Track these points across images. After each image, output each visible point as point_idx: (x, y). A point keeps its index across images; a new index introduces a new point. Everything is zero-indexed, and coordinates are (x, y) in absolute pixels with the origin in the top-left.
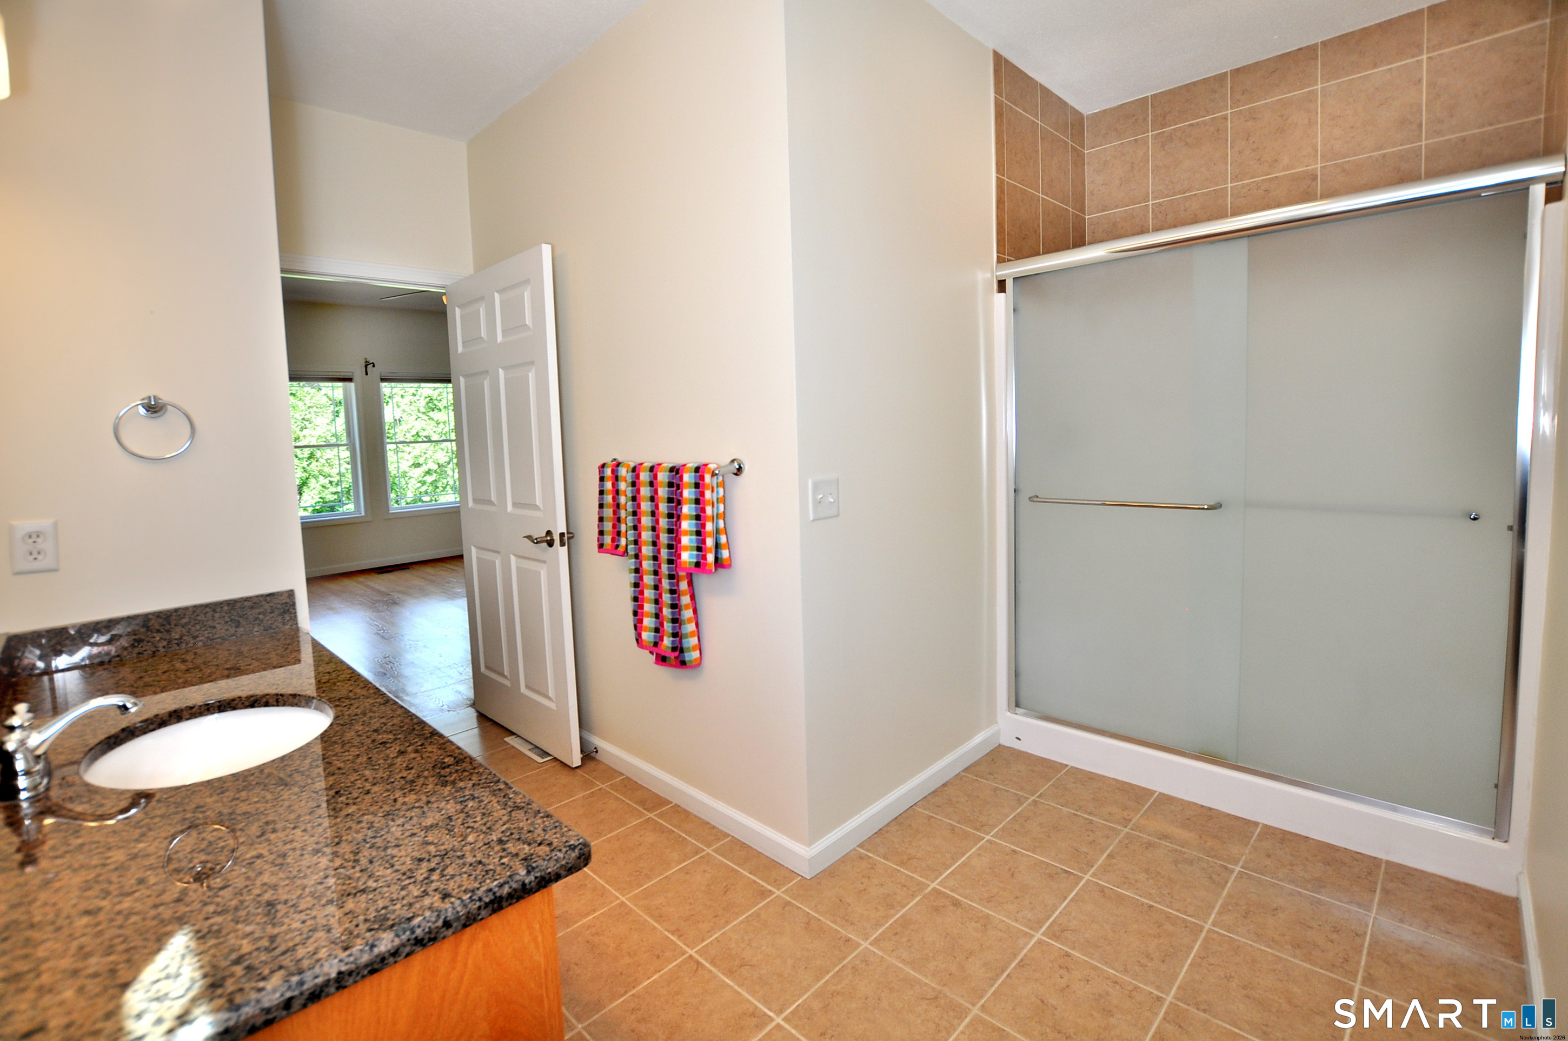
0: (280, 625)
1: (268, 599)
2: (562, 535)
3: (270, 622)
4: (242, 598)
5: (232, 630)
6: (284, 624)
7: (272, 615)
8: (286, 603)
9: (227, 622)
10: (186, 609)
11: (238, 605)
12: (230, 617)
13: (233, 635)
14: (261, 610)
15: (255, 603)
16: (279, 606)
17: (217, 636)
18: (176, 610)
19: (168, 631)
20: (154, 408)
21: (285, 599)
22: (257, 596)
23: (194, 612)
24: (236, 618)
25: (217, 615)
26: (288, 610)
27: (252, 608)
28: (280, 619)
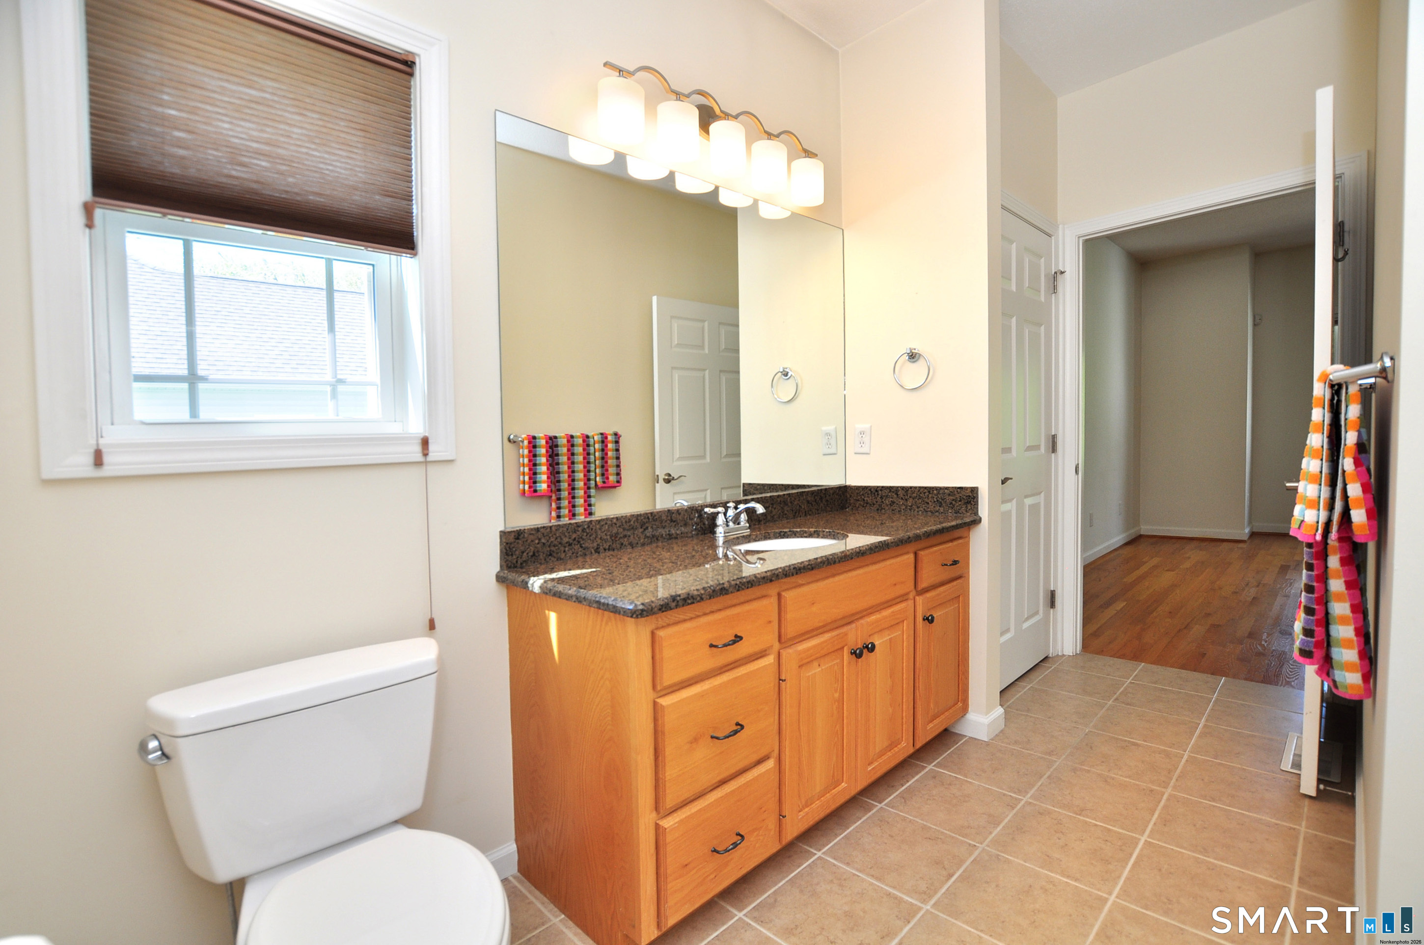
0: (964, 512)
1: (959, 490)
2: (658, 482)
3: (958, 508)
4: (944, 487)
5: (937, 508)
6: (966, 511)
7: (960, 503)
8: (969, 496)
9: (935, 502)
10: (915, 488)
11: (941, 492)
12: (936, 498)
13: (937, 511)
14: (954, 498)
15: (951, 492)
16: (964, 497)
17: (929, 510)
18: (911, 487)
19: (906, 500)
20: (913, 356)
21: (969, 493)
22: (953, 487)
23: (919, 490)
24: (940, 500)
25: (930, 496)
26: (970, 502)
27: (949, 495)
28: (964, 506)
